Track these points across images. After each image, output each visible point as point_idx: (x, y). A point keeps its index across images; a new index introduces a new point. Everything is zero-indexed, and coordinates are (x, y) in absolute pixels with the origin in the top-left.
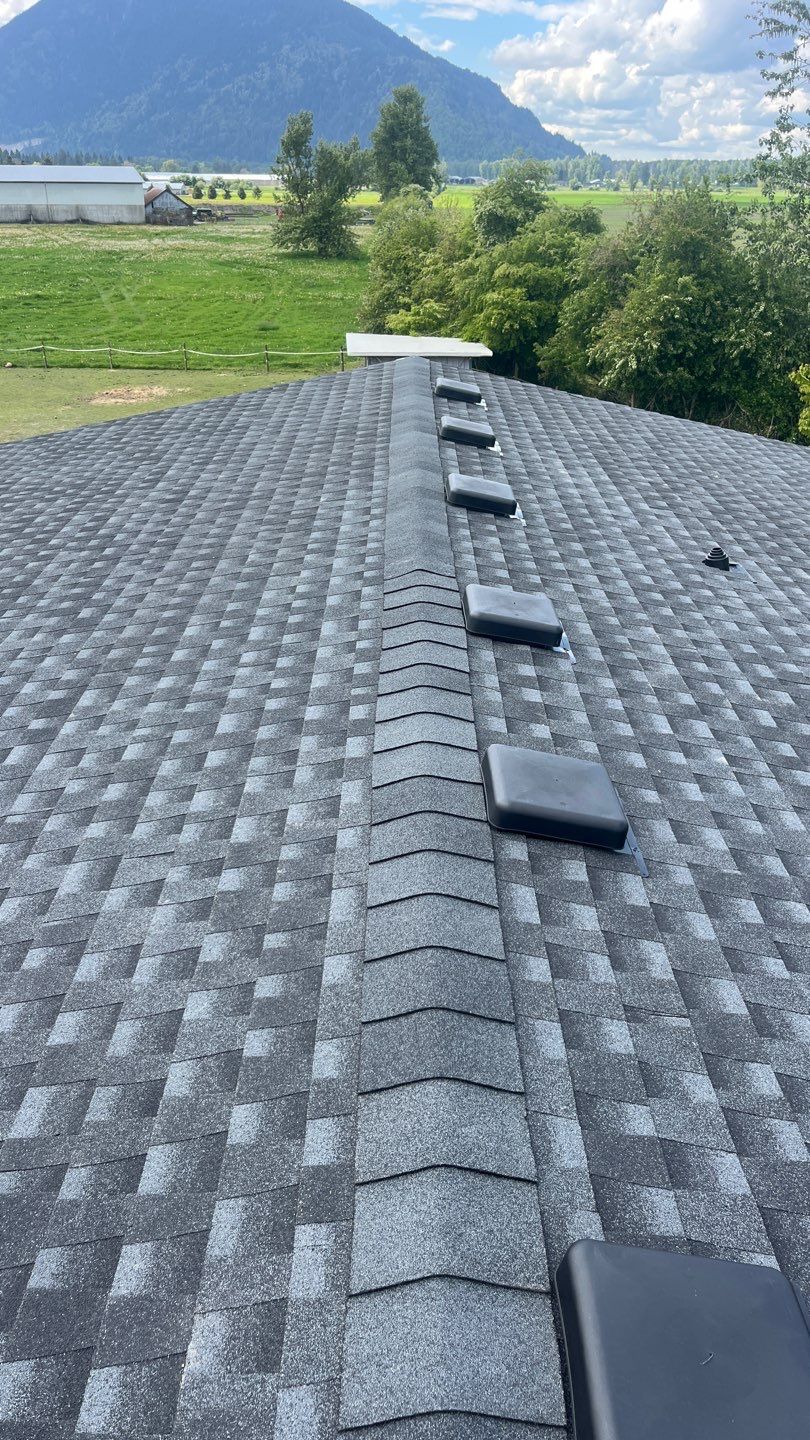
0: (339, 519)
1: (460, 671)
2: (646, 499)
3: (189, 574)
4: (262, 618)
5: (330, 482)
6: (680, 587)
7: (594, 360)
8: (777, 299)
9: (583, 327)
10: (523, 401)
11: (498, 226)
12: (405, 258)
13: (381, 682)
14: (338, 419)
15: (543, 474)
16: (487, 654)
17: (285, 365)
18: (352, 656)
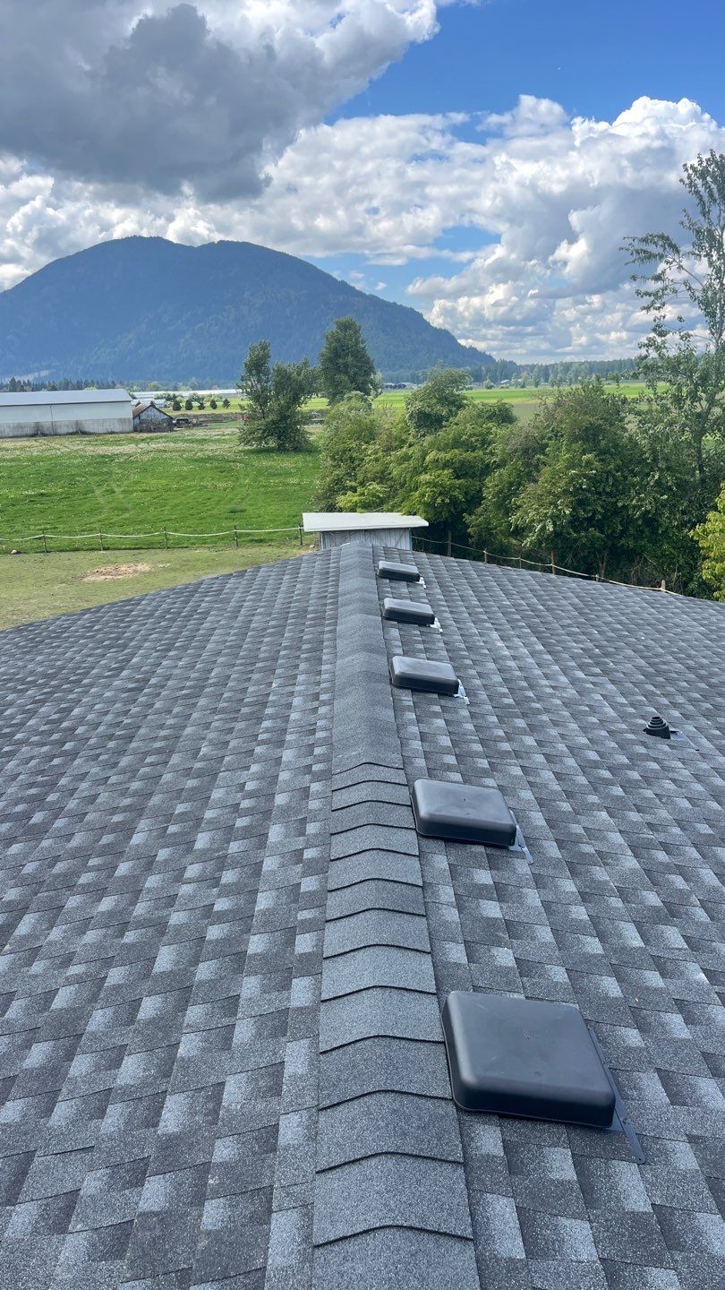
0: (289, 706)
1: (413, 885)
2: (581, 667)
3: (142, 771)
4: (210, 822)
5: (282, 666)
6: (626, 761)
7: (516, 526)
8: (668, 468)
9: (505, 499)
10: (458, 577)
11: (427, 421)
12: (350, 450)
13: (329, 903)
14: (291, 602)
15: (482, 647)
16: (441, 860)
17: (252, 541)
18: (299, 868)
